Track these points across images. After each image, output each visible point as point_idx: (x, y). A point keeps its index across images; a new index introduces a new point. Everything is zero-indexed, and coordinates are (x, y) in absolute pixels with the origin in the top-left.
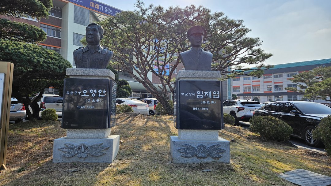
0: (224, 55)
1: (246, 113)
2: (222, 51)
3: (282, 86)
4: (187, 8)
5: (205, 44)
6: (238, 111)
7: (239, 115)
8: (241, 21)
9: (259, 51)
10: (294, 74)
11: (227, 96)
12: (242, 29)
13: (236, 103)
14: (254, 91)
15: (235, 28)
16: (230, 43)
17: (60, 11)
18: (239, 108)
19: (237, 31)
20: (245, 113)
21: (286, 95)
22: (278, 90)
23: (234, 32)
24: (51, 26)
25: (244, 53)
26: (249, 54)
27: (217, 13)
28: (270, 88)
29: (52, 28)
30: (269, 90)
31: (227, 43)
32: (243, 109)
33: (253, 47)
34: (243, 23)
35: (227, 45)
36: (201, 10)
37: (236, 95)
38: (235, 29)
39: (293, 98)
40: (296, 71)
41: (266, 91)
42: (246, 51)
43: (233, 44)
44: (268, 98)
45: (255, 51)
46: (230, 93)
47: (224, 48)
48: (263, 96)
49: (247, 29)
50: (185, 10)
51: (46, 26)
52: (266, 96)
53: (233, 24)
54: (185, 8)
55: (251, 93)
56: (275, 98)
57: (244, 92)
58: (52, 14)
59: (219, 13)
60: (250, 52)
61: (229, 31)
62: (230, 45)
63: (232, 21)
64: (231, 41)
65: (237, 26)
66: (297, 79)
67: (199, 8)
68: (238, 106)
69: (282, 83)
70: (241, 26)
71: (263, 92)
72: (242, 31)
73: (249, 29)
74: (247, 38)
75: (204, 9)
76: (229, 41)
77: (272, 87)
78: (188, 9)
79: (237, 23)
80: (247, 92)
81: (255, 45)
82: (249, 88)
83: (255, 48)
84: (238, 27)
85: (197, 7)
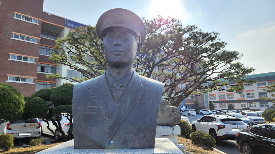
0: (199, 69)
1: (228, 132)
2: (198, 65)
3: (253, 94)
4: (154, 19)
5: (179, 58)
6: (218, 129)
7: (220, 133)
8: (217, 33)
9: (238, 65)
10: (263, 83)
11: (204, 104)
12: (218, 43)
13: (216, 120)
14: (228, 98)
15: (210, 41)
16: (205, 57)
17: (58, 35)
18: (219, 126)
19: (212, 45)
20: (226, 132)
21: (258, 102)
22: (250, 97)
23: (209, 46)
24: (50, 47)
25: (222, 67)
26: (227, 69)
27: (190, 26)
28: (243, 96)
29: (51, 49)
30: (242, 98)
31: (202, 57)
32: (224, 127)
33: (232, 61)
34: (218, 35)
35: (203, 59)
36: (170, 21)
37: (213, 102)
38: (210, 43)
39: (264, 105)
40: (265, 81)
41: (239, 98)
42: (225, 65)
43: (209, 58)
44: (241, 104)
45: (234, 65)
46: (207, 101)
47: (200, 62)
48: (237, 103)
49: (223, 43)
50: (152, 22)
51: (45, 48)
52: (240, 103)
53: (207, 37)
54: (153, 20)
55: (226, 100)
56: (248, 104)
57: (219, 100)
58: (51, 38)
59: (192, 26)
60: (228, 66)
61: (204, 45)
62: (205, 59)
63: (207, 35)
64: (207, 55)
65: (213, 39)
66: (271, 89)
67: (168, 19)
68: (219, 124)
69: (253, 91)
70: (217, 39)
71: (237, 100)
72: (218, 44)
73: (226, 43)
74: (225, 51)
75: (173, 19)
76: (205, 55)
77: (244, 95)
78: (156, 21)
79: (213, 36)
80: (223, 99)
81: (234, 59)
82: (224, 95)
83: (234, 62)
84: (214, 41)
85: (165, 18)
